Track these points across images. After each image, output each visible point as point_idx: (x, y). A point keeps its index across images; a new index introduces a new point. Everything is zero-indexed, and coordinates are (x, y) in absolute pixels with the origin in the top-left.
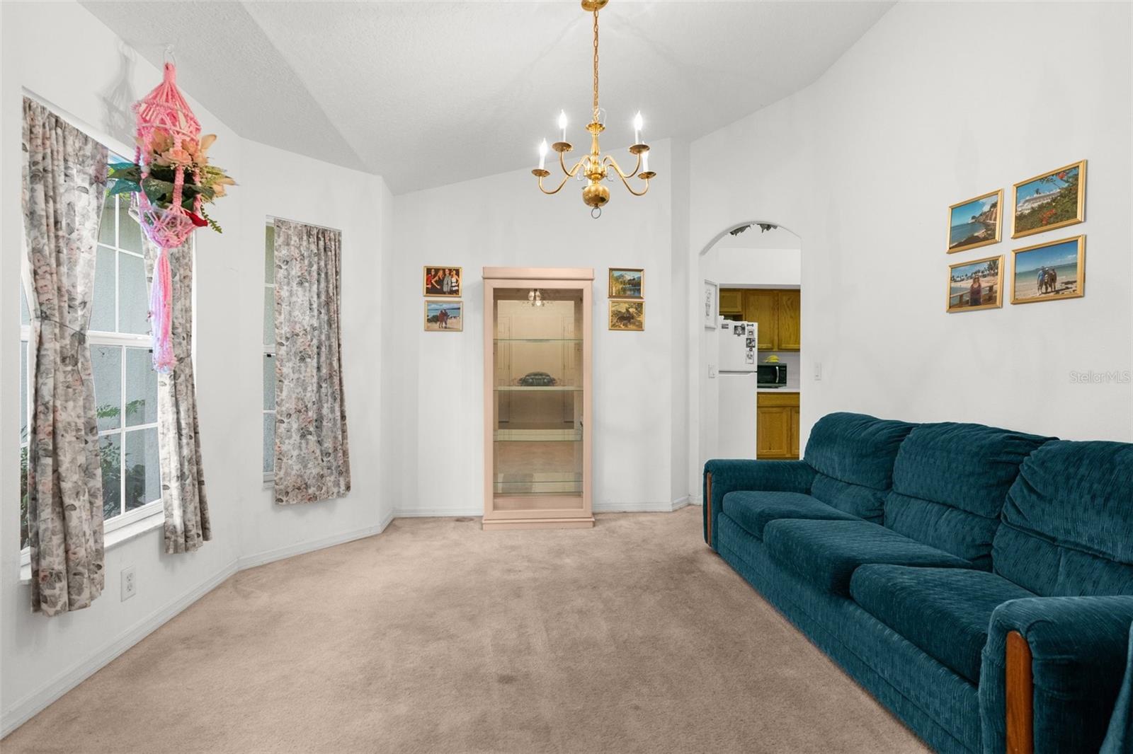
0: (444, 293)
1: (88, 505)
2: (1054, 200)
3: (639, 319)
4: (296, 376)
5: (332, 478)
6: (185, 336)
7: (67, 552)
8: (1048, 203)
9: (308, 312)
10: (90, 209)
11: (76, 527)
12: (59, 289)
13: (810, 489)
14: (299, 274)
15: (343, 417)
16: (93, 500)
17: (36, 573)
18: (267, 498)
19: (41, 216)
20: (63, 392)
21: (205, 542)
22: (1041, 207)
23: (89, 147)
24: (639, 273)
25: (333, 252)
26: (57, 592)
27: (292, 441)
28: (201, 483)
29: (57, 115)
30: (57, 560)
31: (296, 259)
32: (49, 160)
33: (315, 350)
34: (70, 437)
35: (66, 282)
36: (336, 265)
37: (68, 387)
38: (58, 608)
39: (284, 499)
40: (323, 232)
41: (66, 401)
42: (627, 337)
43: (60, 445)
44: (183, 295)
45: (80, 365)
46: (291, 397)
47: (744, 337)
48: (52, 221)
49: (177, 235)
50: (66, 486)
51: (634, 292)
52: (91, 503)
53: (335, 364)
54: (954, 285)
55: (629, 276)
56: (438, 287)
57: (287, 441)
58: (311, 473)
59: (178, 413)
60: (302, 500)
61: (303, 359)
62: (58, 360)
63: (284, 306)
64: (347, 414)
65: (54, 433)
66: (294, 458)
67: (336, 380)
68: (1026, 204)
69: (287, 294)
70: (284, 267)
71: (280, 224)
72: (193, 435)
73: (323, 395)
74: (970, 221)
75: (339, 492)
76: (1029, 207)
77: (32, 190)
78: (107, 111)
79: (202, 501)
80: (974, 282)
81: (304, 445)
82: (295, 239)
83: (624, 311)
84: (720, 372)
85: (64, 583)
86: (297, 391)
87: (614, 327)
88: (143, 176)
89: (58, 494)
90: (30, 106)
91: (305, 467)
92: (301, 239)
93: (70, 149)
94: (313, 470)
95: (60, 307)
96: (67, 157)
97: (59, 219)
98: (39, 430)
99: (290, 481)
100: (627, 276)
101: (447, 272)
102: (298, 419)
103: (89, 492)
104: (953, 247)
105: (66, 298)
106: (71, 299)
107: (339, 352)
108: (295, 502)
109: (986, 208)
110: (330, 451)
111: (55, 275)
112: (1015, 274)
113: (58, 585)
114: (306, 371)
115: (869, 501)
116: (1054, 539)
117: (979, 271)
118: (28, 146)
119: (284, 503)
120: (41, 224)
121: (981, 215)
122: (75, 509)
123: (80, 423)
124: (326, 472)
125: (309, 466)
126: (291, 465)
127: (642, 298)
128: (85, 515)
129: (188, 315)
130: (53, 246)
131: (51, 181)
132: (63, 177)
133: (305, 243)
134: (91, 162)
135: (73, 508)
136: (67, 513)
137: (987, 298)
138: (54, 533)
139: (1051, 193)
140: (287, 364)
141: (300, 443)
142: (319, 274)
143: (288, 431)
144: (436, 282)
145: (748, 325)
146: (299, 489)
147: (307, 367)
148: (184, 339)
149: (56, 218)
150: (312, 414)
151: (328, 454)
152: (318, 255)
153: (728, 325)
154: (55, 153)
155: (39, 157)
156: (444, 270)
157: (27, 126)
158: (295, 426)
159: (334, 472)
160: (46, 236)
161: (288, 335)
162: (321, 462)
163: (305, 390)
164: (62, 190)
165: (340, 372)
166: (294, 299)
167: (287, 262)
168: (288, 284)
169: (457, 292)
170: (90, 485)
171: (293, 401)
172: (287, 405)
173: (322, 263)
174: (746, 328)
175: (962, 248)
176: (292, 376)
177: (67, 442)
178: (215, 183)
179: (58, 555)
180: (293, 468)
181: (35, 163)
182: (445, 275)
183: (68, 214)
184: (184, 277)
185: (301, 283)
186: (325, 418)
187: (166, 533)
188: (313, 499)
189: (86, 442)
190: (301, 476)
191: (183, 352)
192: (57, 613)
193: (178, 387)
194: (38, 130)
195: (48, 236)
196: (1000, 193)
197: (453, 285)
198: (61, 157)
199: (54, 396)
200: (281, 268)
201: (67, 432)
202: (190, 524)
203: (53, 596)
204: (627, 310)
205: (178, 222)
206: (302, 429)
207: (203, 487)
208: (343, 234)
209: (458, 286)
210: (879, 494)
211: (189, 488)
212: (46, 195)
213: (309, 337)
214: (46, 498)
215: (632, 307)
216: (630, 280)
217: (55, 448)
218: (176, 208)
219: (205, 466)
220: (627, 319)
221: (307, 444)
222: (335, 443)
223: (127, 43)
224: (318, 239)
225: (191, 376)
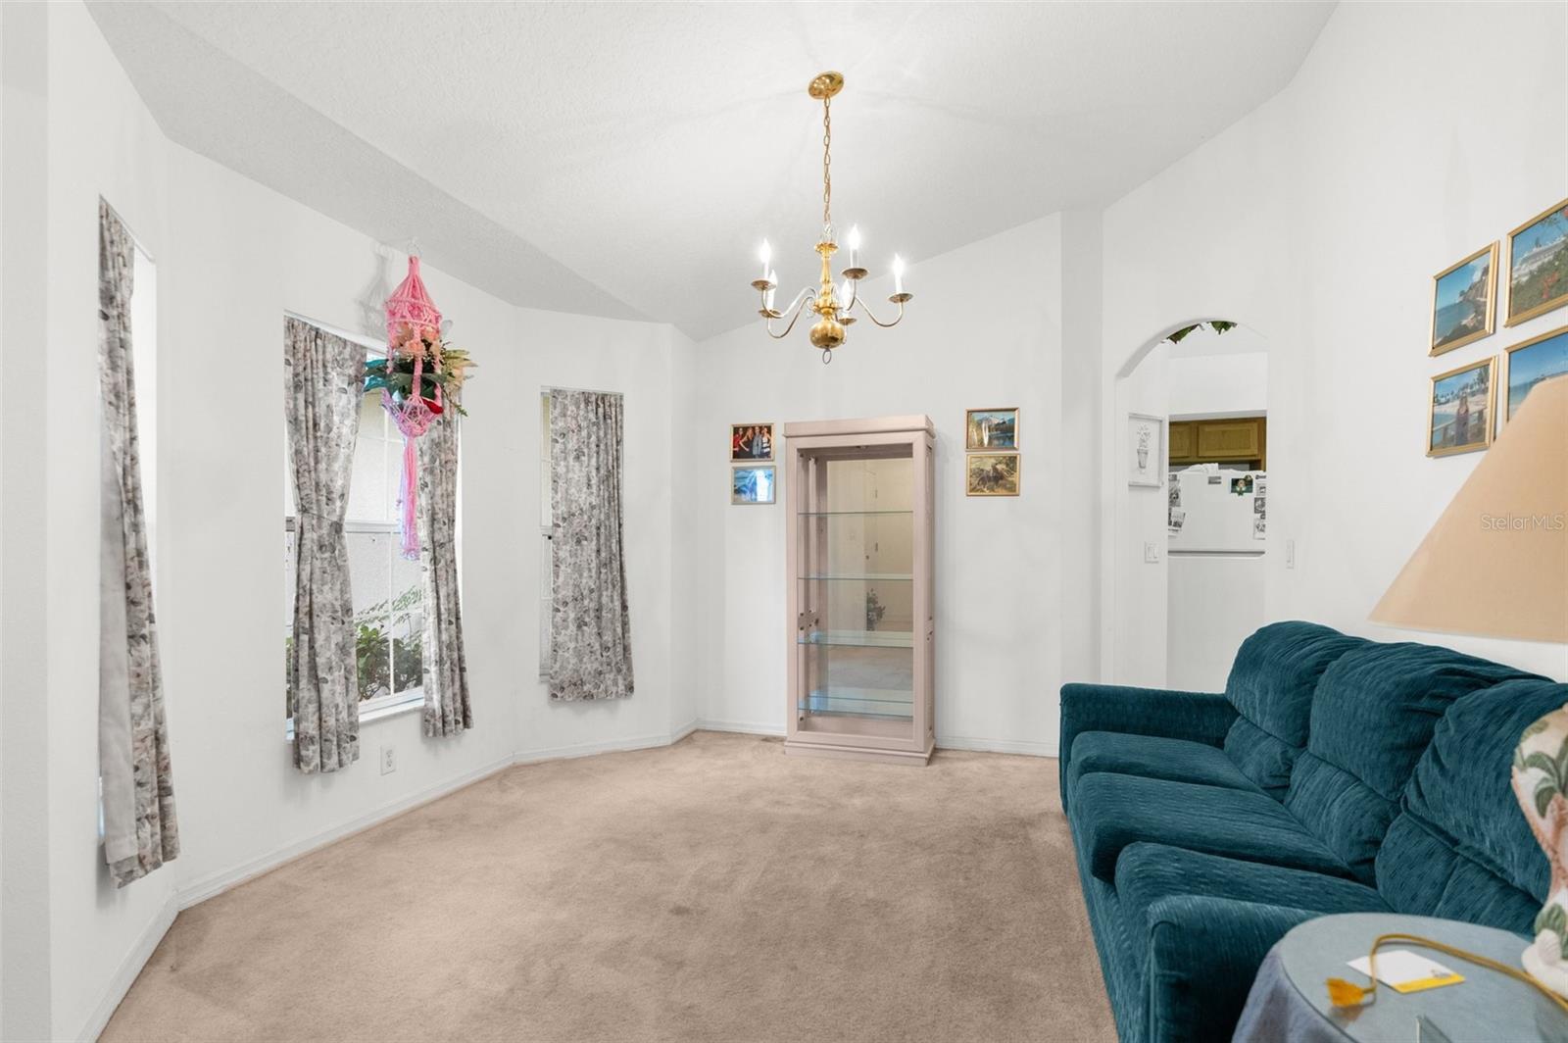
0: (754, 457)
1: (343, 681)
2: (1557, 257)
3: (1010, 479)
4: (573, 561)
5: (612, 676)
6: (447, 521)
7: (320, 719)
8: (1550, 262)
9: (585, 489)
10: (350, 407)
11: (327, 699)
12: (317, 484)
13: (1223, 739)
14: (576, 447)
15: (624, 607)
16: (348, 676)
17: (297, 735)
18: (544, 691)
19: (301, 421)
20: (320, 578)
21: (466, 730)
22: (1542, 270)
23: (348, 349)
24: (1011, 413)
25: (614, 419)
26: (310, 753)
27: (569, 632)
28: (462, 670)
29: (317, 326)
30: (312, 726)
31: (573, 432)
32: (309, 370)
33: (594, 531)
34: (325, 618)
35: (323, 478)
36: (616, 434)
37: (324, 572)
38: (311, 768)
39: (559, 695)
40: (603, 398)
41: (322, 585)
42: (995, 504)
43: (316, 624)
44: (444, 479)
45: (337, 552)
46: (568, 584)
47: (1249, 498)
48: (311, 424)
49: (420, 424)
50: (320, 660)
51: (1004, 441)
52: (346, 678)
53: (615, 547)
54: (1438, 409)
55: (997, 419)
56: (747, 450)
57: (563, 632)
58: (586, 668)
59: (438, 598)
60: (577, 697)
61: (579, 542)
62: (315, 548)
63: (560, 484)
64: (629, 604)
65: (310, 614)
66: (571, 651)
67: (616, 565)
68: (1524, 266)
69: (564, 470)
70: (560, 441)
71: (556, 394)
72: (454, 620)
73: (603, 582)
74: (1458, 299)
75: (617, 692)
76: (1527, 271)
77: (296, 399)
78: (363, 313)
79: (463, 688)
80: (1461, 404)
81: (580, 637)
82: (572, 408)
83: (988, 468)
84: (1169, 552)
85: (317, 747)
86: (574, 577)
87: (973, 490)
88: (388, 371)
89: (313, 667)
90: (293, 325)
91: (581, 661)
92: (578, 408)
93: (329, 357)
94: (590, 666)
95: (318, 501)
96: (326, 364)
97: (318, 422)
98: (300, 608)
99: (566, 676)
100: (992, 419)
101: (757, 430)
102: (575, 608)
103: (345, 669)
104: (1439, 345)
105: (324, 492)
106: (330, 492)
107: (620, 533)
108: (571, 699)
109: (1477, 277)
110: (610, 645)
111: (313, 473)
112: (1509, 388)
113: (311, 748)
114: (581, 555)
115: (1276, 762)
116: (1455, 842)
117: (1466, 387)
118: (292, 361)
119: (559, 699)
120: (301, 428)
121: (1470, 288)
122: (327, 682)
123: (337, 605)
124: (605, 668)
125: (585, 660)
126: (568, 658)
127: (1014, 449)
128: (339, 689)
129: (450, 499)
130: (311, 446)
131: (310, 388)
132: (321, 383)
133: (582, 413)
134: (351, 363)
135: (326, 681)
136: (320, 685)
137: (1476, 430)
138: (309, 702)
139: (1555, 243)
140: (564, 547)
141: (577, 634)
142: (598, 446)
143: (564, 621)
144: (744, 443)
145: (1257, 477)
146: (575, 685)
147: (582, 550)
148: (444, 523)
149: (314, 420)
150: (590, 604)
151: (607, 649)
152: (597, 424)
153: (1220, 478)
154: (315, 363)
155: (301, 369)
156: (753, 428)
157: (290, 343)
158: (572, 616)
159: (614, 669)
160: (305, 439)
161: (566, 516)
162: (600, 657)
163: (581, 576)
164: (321, 395)
165: (621, 555)
166: (570, 475)
167: (564, 435)
168: (565, 459)
169: (768, 455)
170: (347, 662)
171: (571, 588)
172: (564, 593)
173: (602, 434)
174: (1255, 482)
175: (1449, 345)
176: (569, 560)
177: (322, 621)
178: (454, 368)
179: (312, 722)
180: (569, 663)
181: (296, 375)
182: (755, 434)
183: (327, 416)
184: (446, 462)
185: (577, 458)
186: (604, 608)
187: (426, 715)
188: (588, 697)
189: (343, 623)
190: (578, 671)
191: (444, 537)
192: (310, 772)
193: (439, 573)
194: (301, 346)
195: (307, 438)
196: (1492, 250)
197: (765, 445)
198: (320, 365)
199: (311, 580)
200: (557, 442)
201: (322, 612)
202: (447, 709)
203: (307, 756)
204: (995, 469)
205: (418, 410)
206: (578, 619)
207: (465, 674)
208: (625, 398)
209: (770, 447)
210: (1291, 753)
211: (447, 673)
212: (306, 402)
213: (586, 517)
214: (304, 670)
215: (1000, 463)
216: (998, 424)
217: (312, 626)
218: (416, 399)
219: (467, 652)
220: (996, 480)
221: (583, 635)
222: (614, 636)
223: (383, 243)
224: (597, 406)
225: (453, 561)
